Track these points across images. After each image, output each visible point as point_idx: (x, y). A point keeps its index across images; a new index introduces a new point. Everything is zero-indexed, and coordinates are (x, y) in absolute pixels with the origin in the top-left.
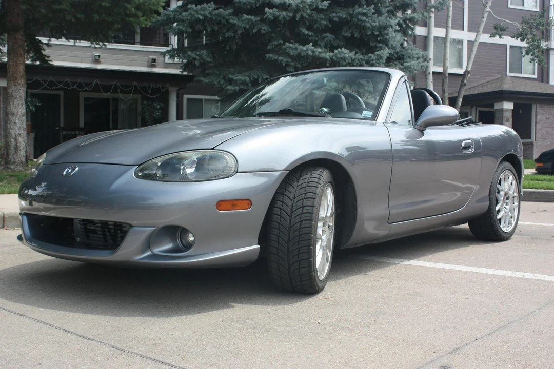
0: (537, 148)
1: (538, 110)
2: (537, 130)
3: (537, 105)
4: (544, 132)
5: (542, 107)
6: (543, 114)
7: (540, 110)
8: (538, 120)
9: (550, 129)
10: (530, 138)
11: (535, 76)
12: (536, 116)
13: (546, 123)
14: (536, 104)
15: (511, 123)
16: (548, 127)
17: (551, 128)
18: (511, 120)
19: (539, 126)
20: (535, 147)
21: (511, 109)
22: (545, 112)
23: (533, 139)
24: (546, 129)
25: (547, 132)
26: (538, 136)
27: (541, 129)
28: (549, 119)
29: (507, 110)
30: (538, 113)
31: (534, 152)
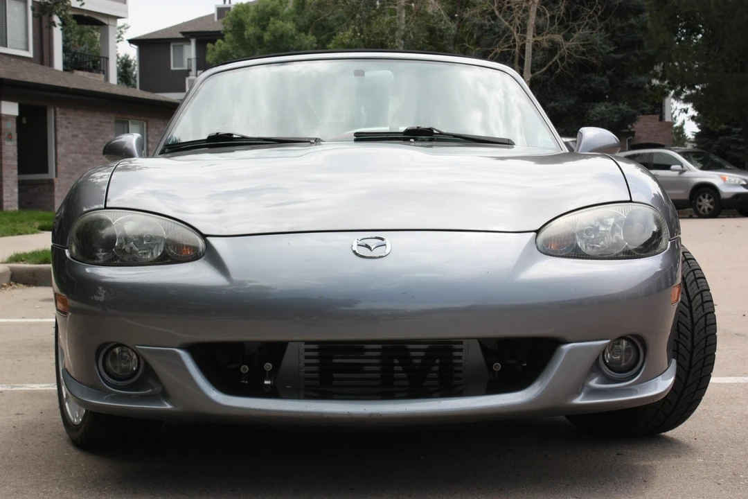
0: (59, 190)
1: (58, 119)
2: (59, 156)
3: (58, 109)
4: (70, 161)
5: (64, 114)
6: (67, 127)
7: (62, 121)
8: (59, 139)
9: (80, 156)
10: (46, 171)
11: (30, 54)
12: (56, 130)
13: (72, 144)
14: (55, 108)
15: (16, 142)
16: (76, 152)
17: (80, 153)
18: (15, 137)
19: (61, 150)
20: (56, 189)
21: (14, 116)
22: (69, 123)
23: (51, 174)
24: (73, 155)
25: (74, 160)
26: (61, 168)
27: (65, 156)
28: (76, 136)
29: (8, 117)
30: (58, 124)
31: (56, 198)
